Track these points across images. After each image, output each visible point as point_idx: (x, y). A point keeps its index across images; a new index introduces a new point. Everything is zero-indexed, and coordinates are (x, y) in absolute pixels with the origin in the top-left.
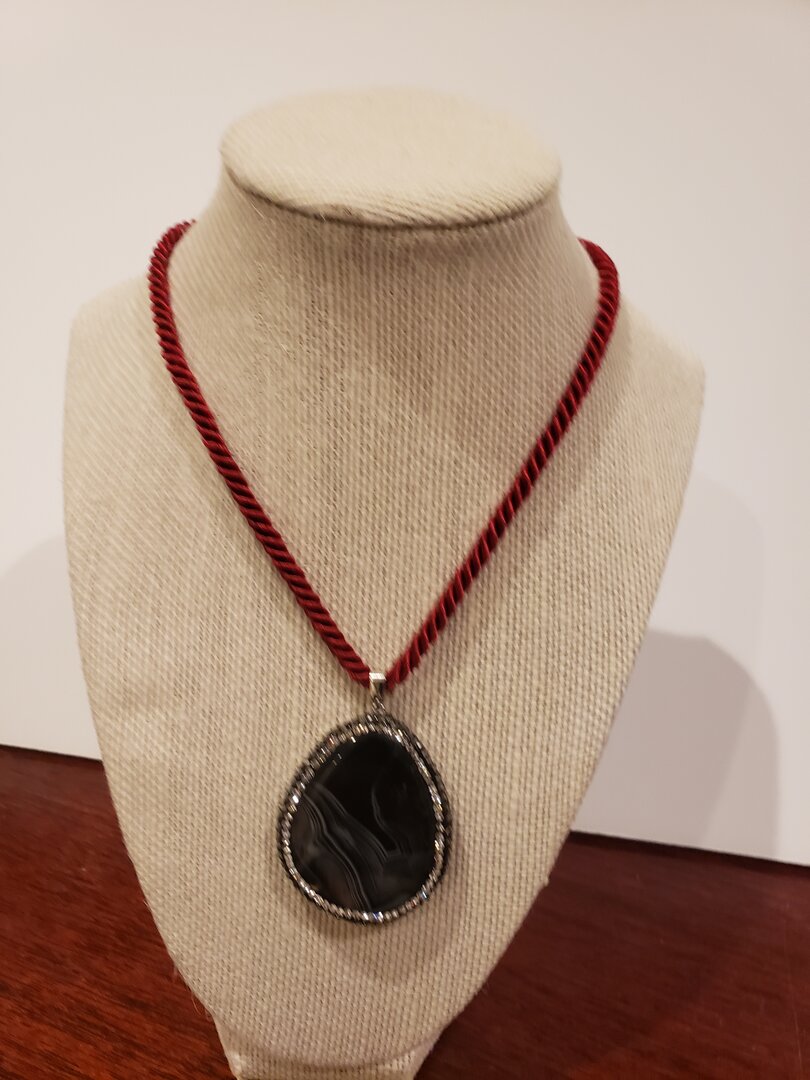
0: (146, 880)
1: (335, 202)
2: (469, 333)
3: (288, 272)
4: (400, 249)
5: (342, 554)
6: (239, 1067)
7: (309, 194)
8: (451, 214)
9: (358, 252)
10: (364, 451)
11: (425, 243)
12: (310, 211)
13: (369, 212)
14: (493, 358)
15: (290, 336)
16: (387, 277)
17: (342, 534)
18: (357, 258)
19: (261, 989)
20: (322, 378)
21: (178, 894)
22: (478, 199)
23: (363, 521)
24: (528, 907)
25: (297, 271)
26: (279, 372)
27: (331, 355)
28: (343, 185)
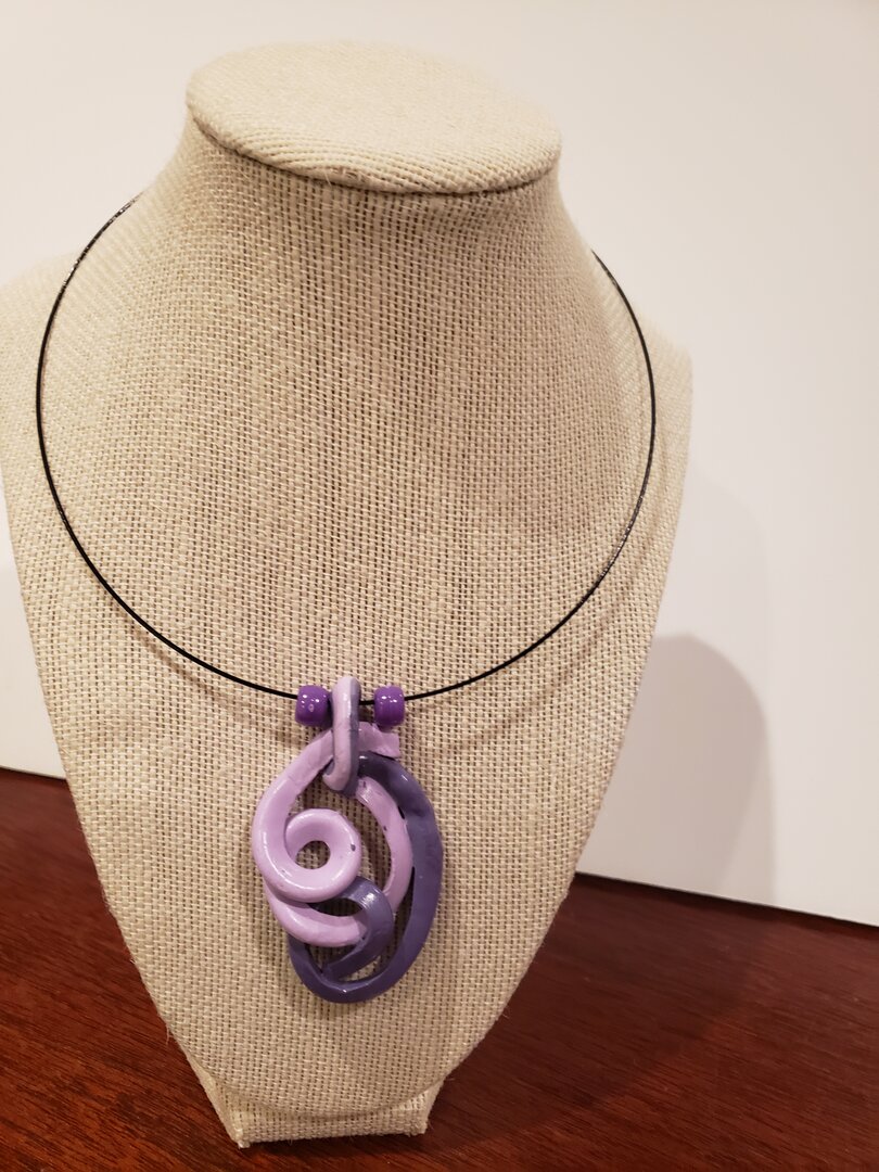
0: (132, 935)
1: (339, 163)
2: (477, 312)
3: (280, 244)
4: (408, 218)
5: (341, 559)
6: (240, 1130)
7: (309, 155)
8: (464, 180)
9: (361, 221)
10: (366, 444)
11: (435, 212)
12: (309, 173)
13: (376, 176)
14: (501, 340)
15: (283, 316)
16: (393, 250)
17: (342, 538)
18: (360, 228)
19: (266, 1042)
20: (317, 363)
21: (169, 947)
22: (490, 165)
23: (365, 522)
24: (549, 923)
25: (291, 244)
26: (268, 357)
27: (329, 337)
28: (345, 145)
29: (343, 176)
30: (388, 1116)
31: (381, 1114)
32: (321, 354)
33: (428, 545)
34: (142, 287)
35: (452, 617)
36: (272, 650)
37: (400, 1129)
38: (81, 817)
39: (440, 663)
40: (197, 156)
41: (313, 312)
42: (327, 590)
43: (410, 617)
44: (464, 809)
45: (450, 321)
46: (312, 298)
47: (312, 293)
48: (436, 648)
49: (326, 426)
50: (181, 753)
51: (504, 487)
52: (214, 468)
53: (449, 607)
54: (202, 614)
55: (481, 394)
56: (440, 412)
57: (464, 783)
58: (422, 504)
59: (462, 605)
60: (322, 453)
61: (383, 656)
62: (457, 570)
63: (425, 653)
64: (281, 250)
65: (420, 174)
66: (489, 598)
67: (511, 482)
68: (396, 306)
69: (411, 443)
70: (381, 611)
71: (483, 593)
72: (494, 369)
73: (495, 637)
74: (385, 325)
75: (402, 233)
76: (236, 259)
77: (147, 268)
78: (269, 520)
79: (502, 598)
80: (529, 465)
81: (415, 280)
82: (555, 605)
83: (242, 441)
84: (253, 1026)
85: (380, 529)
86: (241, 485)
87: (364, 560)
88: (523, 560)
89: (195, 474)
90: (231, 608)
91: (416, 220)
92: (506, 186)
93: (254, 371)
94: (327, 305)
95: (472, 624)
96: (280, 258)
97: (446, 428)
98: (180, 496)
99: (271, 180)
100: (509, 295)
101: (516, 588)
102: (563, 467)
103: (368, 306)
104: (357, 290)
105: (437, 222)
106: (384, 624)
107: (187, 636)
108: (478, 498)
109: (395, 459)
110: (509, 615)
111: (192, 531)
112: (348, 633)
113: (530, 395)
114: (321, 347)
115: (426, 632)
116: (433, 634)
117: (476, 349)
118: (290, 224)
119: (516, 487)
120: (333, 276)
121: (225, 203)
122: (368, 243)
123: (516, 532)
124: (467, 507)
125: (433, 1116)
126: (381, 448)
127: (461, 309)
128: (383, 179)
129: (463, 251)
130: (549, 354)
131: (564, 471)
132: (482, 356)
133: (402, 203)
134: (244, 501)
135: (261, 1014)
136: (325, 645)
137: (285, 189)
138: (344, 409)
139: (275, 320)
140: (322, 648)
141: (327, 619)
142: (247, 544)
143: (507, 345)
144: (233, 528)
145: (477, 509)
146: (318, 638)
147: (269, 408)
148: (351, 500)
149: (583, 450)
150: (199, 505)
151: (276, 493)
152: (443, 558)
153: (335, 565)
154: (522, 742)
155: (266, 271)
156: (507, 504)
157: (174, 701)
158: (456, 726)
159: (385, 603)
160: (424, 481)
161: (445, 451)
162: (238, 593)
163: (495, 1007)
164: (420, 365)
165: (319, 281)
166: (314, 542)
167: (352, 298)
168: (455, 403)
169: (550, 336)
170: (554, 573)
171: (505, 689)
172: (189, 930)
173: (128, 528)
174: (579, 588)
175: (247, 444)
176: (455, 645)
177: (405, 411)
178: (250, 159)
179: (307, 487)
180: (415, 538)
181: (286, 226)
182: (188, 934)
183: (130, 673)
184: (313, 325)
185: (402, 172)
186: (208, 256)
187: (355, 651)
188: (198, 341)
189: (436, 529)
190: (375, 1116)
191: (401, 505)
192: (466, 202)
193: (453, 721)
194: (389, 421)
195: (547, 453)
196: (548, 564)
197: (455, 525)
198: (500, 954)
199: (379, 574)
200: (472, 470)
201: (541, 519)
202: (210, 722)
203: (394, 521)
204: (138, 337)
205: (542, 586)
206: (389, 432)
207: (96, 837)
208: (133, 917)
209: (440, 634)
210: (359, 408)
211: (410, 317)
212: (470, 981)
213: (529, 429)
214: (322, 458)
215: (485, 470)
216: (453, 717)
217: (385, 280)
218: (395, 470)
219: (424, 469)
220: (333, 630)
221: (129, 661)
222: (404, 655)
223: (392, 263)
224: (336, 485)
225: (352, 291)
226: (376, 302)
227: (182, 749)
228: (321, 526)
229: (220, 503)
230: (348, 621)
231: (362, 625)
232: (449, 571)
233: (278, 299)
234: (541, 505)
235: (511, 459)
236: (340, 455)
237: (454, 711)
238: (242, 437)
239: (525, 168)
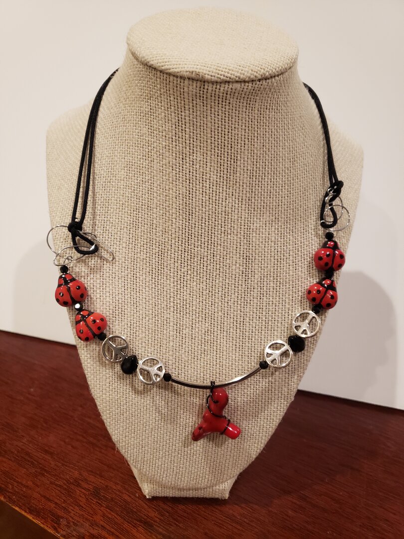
0: (101, 406)
1: (191, 70)
2: (256, 134)
3: (166, 106)
4: (223, 93)
5: (193, 247)
6: (147, 491)
7: (178, 66)
8: (249, 75)
9: (202, 95)
10: (204, 195)
11: (235, 90)
12: (178, 74)
13: (208, 75)
14: (267, 147)
15: (167, 138)
16: (217, 108)
17: (193, 237)
18: (202, 98)
19: (158, 455)
20: (183, 159)
21: (116, 412)
22: (262, 67)
23: (203, 230)
24: (285, 411)
25: (171, 106)
26: (161, 156)
27: (188, 147)
28: (195, 61)
29: (193, 76)
30: (211, 490)
31: (208, 489)
32: (184, 155)
33: (232, 241)
34: (107, 124)
35: (243, 273)
36: (162, 286)
37: (217, 496)
38: (80, 355)
39: (236, 294)
40: (131, 66)
41: (180, 136)
42: (186, 260)
43: (223, 273)
44: (247, 359)
45: (243, 139)
46: (180, 130)
47: (180, 128)
48: (235, 287)
49: (186, 187)
50: (123, 329)
51: (268, 214)
52: (138, 205)
53: (241, 269)
54: (132, 269)
55: (258, 171)
56: (238, 180)
57: (247, 348)
58: (229, 222)
59: (247, 268)
60: (184, 199)
61: (211, 290)
62: (245, 252)
63: (230, 289)
64: (166, 109)
65: (228, 73)
66: (260, 265)
67: (271, 211)
68: (218, 133)
69: (224, 194)
70: (210, 270)
71: (257, 263)
72: (264, 160)
73: (262, 282)
74: (213, 141)
75: (220, 100)
76: (147, 113)
77: (110, 116)
78: (161, 229)
79: (266, 265)
80: (280, 203)
81: (227, 121)
82: (291, 268)
83: (150, 194)
84: (152, 448)
85: (210, 233)
86: (149, 213)
87: (202, 247)
88: (276, 247)
89: (129, 208)
90: (144, 267)
91: (227, 94)
92: (269, 76)
93: (155, 162)
94: (187, 133)
95: (252, 276)
96: (166, 112)
97: (241, 187)
98: (123, 218)
99: (162, 77)
100: (272, 126)
101: (273, 260)
102: (297, 204)
103: (205, 133)
104: (200, 126)
105: (236, 94)
106: (211, 276)
107: (126, 279)
108: (255, 219)
109: (217, 202)
110: (269, 273)
111: (128, 233)
112: (195, 279)
113: (281, 172)
114: (184, 152)
115: (230, 280)
116: (233, 281)
117: (255, 151)
118: (170, 97)
119: (274, 214)
120: (190, 120)
121: (142, 88)
122: (205, 105)
123: (273, 235)
124: (250, 223)
125: (231, 492)
126: (211, 197)
127: (248, 133)
128: (211, 76)
129: (249, 107)
130: (291, 152)
131: (297, 207)
132: (258, 154)
133: (220, 86)
134: (151, 220)
135: (155, 443)
136: (185, 284)
137: (168, 81)
138: (194, 179)
139: (164, 140)
140: (183, 286)
141: (186, 273)
142: (151, 239)
143: (270, 149)
144: (145, 232)
145: (255, 224)
146: (182, 281)
147: (161, 179)
148: (197, 220)
149: (306, 196)
150: (131, 222)
151: (164, 217)
152: (239, 246)
153: (190, 249)
154: (274, 330)
155: (160, 118)
156: (269, 221)
157: (120, 307)
158: (244, 322)
159: (212, 266)
160: (230, 211)
161: (240, 198)
162: (148, 260)
163: (259, 447)
164: (229, 159)
165: (183, 122)
166: (180, 239)
167: (198, 130)
168: (245, 176)
169: (291, 144)
170: (291, 253)
171: (266, 306)
172: (125, 406)
173: (102, 231)
174: (303, 260)
175: (152, 195)
176: (244, 286)
177: (222, 180)
178: (153, 68)
179: (178, 215)
180: (226, 237)
181: (168, 98)
182: (125, 407)
183: (101, 294)
184: (181, 142)
185: (220, 72)
186: (135, 111)
187: (198, 287)
188: (131, 149)
189: (235, 233)
190: (205, 490)
191: (220, 222)
192: (250, 85)
193: (242, 320)
194: (215, 184)
195: (289, 198)
196: (288, 249)
197: (244, 231)
198: (262, 424)
199: (209, 253)
200: (253, 206)
201: (285, 228)
202: (135, 316)
203: (216, 230)
204: (106, 147)
205: (285, 259)
206: (214, 189)
207: (86, 364)
208: (101, 399)
209: (237, 281)
210: (201, 179)
211: (225, 137)
212: (248, 435)
213: (281, 187)
214: (184, 201)
215: (259, 206)
216: (242, 318)
217: (213, 121)
218: (217, 207)
219: (230, 206)
220: (188, 278)
221: (101, 289)
222: (220, 290)
223: (216, 113)
224: (191, 213)
225: (198, 126)
226: (209, 131)
227: (123, 328)
228: (184, 232)
229: (140, 221)
230: (195, 274)
231: (201, 276)
232: (242, 252)
233: (165, 131)
234: (285, 222)
235: (271, 201)
236: (192, 200)
237: (242, 315)
238: (150, 192)
239: (279, 68)
